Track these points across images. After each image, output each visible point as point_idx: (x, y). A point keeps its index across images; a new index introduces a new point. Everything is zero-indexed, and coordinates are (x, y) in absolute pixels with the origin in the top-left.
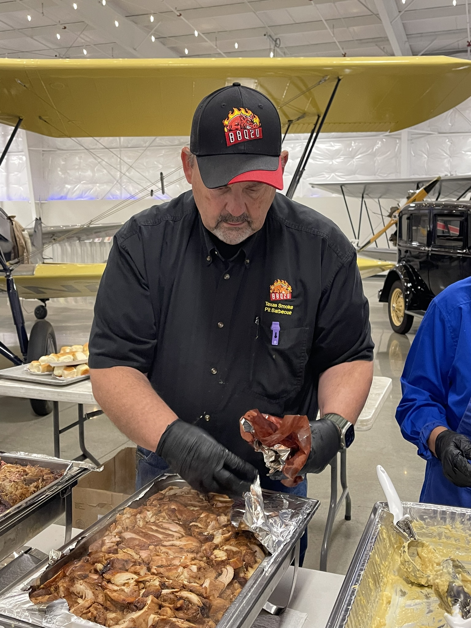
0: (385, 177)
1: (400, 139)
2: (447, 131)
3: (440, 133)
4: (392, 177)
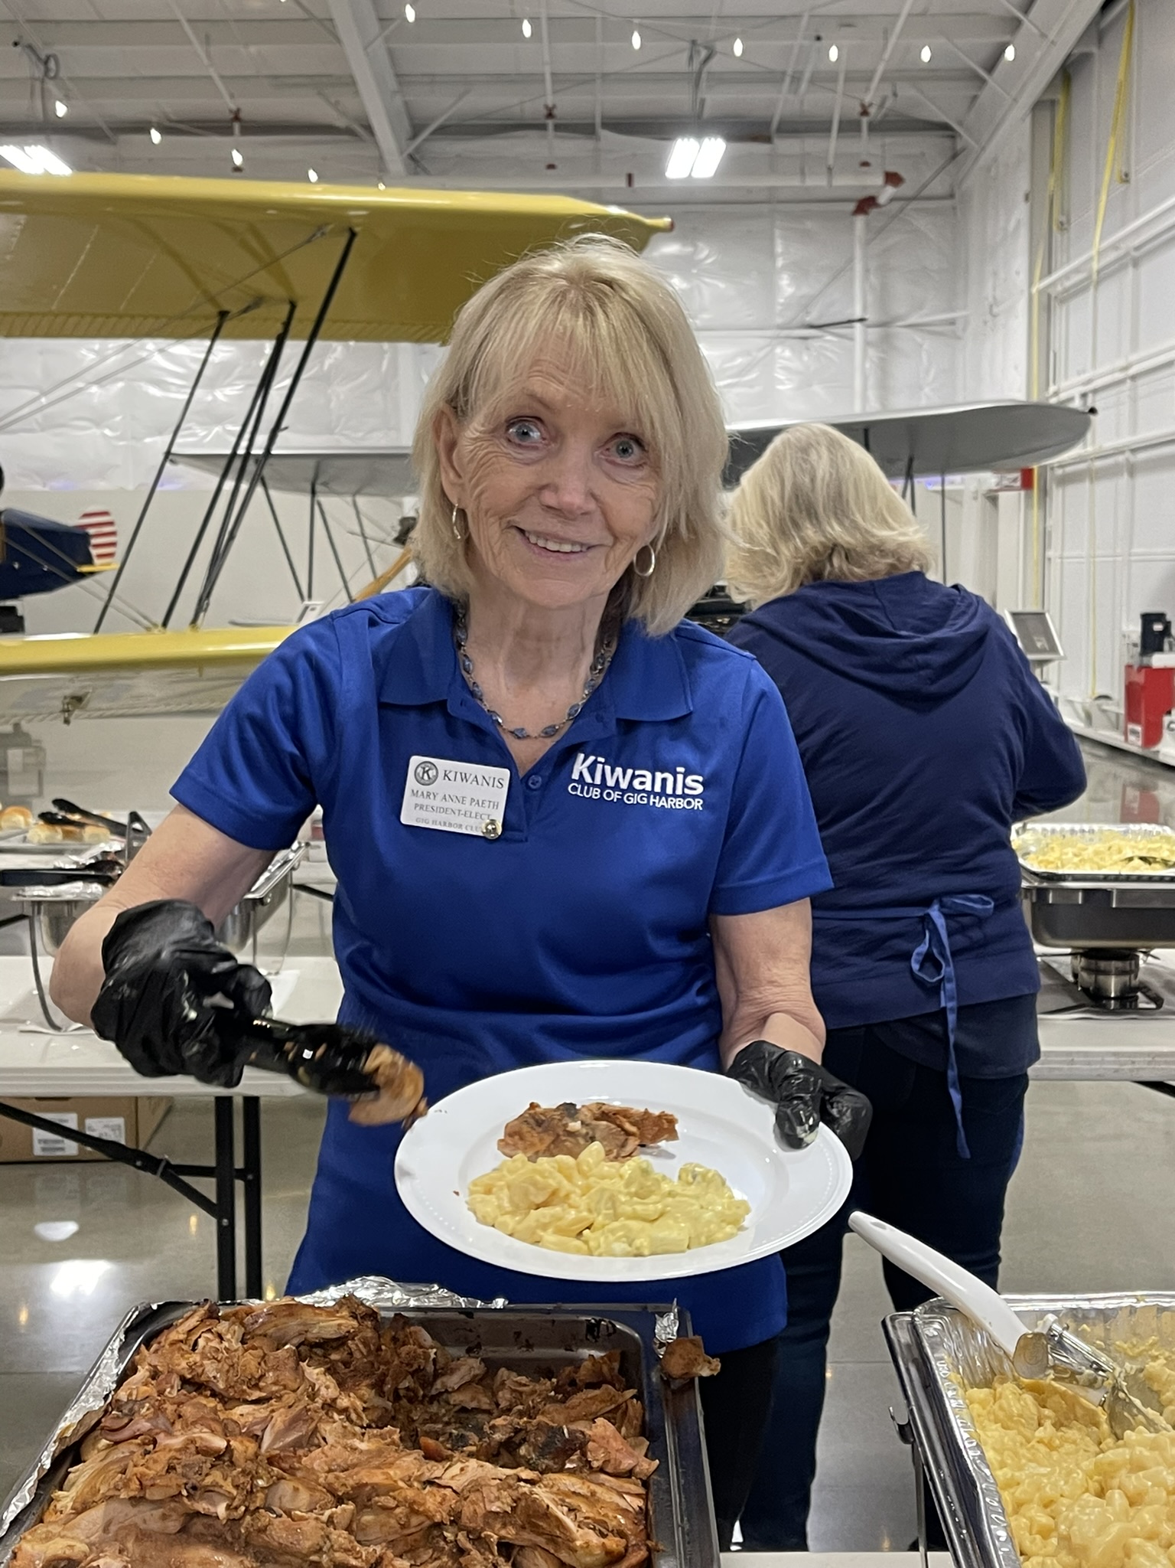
0: (360, 439)
4: (375, 441)
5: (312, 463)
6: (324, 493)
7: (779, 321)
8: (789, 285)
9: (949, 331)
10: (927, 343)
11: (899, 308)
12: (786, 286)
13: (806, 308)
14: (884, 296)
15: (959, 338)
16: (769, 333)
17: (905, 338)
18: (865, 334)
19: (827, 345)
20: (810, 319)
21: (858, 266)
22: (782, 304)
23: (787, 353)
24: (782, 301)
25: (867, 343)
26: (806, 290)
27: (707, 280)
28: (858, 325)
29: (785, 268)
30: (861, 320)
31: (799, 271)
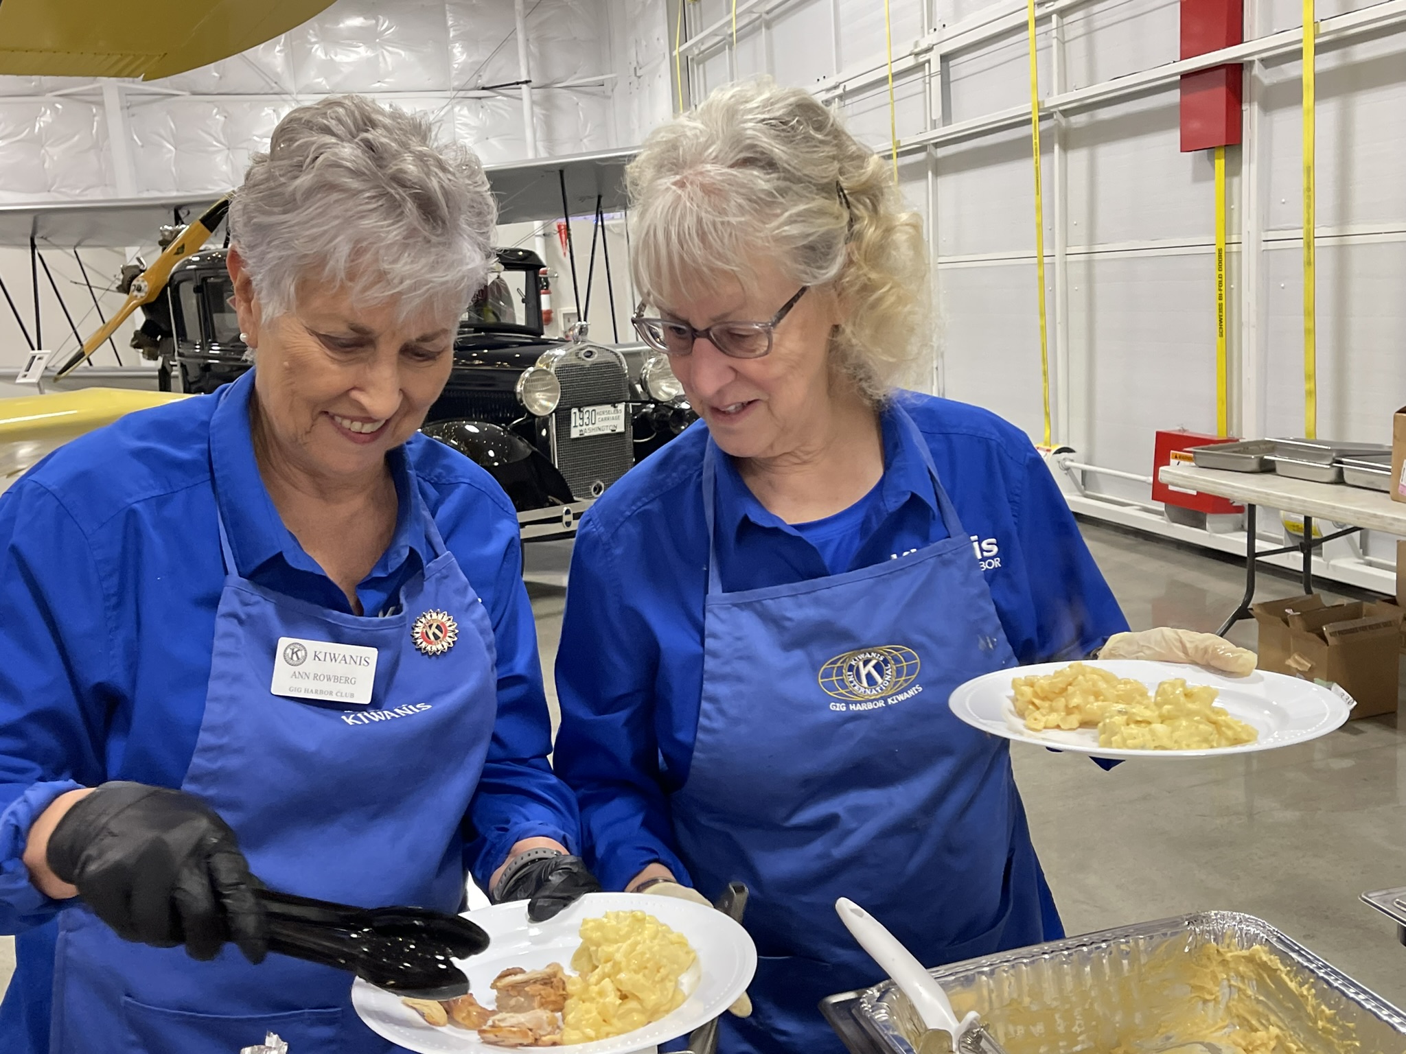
0: (77, 195)
1: (101, 104)
2: (212, 90)
3: (194, 94)
4: (96, 196)
5: (29, 219)
6: (44, 247)
7: (456, 84)
8: (462, 53)
9: (599, 92)
10: (583, 102)
11: (558, 72)
12: (459, 54)
13: (478, 73)
14: (543, 61)
15: (609, 98)
16: (448, 94)
17: (565, 99)
18: (531, 95)
19: (499, 104)
20: (481, 82)
21: (520, 37)
22: (457, 69)
23: (465, 112)
24: (456, 66)
25: (533, 103)
26: (475, 58)
27: (390, 49)
28: (524, 86)
29: (456, 38)
30: (526, 82)
31: (470, 40)
